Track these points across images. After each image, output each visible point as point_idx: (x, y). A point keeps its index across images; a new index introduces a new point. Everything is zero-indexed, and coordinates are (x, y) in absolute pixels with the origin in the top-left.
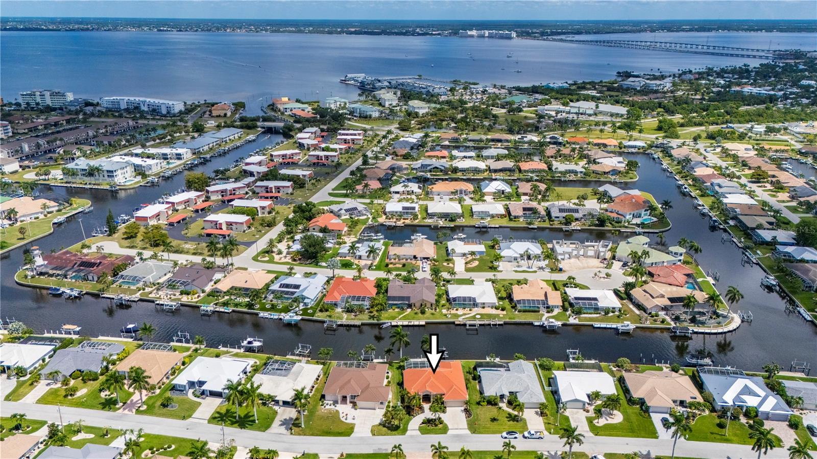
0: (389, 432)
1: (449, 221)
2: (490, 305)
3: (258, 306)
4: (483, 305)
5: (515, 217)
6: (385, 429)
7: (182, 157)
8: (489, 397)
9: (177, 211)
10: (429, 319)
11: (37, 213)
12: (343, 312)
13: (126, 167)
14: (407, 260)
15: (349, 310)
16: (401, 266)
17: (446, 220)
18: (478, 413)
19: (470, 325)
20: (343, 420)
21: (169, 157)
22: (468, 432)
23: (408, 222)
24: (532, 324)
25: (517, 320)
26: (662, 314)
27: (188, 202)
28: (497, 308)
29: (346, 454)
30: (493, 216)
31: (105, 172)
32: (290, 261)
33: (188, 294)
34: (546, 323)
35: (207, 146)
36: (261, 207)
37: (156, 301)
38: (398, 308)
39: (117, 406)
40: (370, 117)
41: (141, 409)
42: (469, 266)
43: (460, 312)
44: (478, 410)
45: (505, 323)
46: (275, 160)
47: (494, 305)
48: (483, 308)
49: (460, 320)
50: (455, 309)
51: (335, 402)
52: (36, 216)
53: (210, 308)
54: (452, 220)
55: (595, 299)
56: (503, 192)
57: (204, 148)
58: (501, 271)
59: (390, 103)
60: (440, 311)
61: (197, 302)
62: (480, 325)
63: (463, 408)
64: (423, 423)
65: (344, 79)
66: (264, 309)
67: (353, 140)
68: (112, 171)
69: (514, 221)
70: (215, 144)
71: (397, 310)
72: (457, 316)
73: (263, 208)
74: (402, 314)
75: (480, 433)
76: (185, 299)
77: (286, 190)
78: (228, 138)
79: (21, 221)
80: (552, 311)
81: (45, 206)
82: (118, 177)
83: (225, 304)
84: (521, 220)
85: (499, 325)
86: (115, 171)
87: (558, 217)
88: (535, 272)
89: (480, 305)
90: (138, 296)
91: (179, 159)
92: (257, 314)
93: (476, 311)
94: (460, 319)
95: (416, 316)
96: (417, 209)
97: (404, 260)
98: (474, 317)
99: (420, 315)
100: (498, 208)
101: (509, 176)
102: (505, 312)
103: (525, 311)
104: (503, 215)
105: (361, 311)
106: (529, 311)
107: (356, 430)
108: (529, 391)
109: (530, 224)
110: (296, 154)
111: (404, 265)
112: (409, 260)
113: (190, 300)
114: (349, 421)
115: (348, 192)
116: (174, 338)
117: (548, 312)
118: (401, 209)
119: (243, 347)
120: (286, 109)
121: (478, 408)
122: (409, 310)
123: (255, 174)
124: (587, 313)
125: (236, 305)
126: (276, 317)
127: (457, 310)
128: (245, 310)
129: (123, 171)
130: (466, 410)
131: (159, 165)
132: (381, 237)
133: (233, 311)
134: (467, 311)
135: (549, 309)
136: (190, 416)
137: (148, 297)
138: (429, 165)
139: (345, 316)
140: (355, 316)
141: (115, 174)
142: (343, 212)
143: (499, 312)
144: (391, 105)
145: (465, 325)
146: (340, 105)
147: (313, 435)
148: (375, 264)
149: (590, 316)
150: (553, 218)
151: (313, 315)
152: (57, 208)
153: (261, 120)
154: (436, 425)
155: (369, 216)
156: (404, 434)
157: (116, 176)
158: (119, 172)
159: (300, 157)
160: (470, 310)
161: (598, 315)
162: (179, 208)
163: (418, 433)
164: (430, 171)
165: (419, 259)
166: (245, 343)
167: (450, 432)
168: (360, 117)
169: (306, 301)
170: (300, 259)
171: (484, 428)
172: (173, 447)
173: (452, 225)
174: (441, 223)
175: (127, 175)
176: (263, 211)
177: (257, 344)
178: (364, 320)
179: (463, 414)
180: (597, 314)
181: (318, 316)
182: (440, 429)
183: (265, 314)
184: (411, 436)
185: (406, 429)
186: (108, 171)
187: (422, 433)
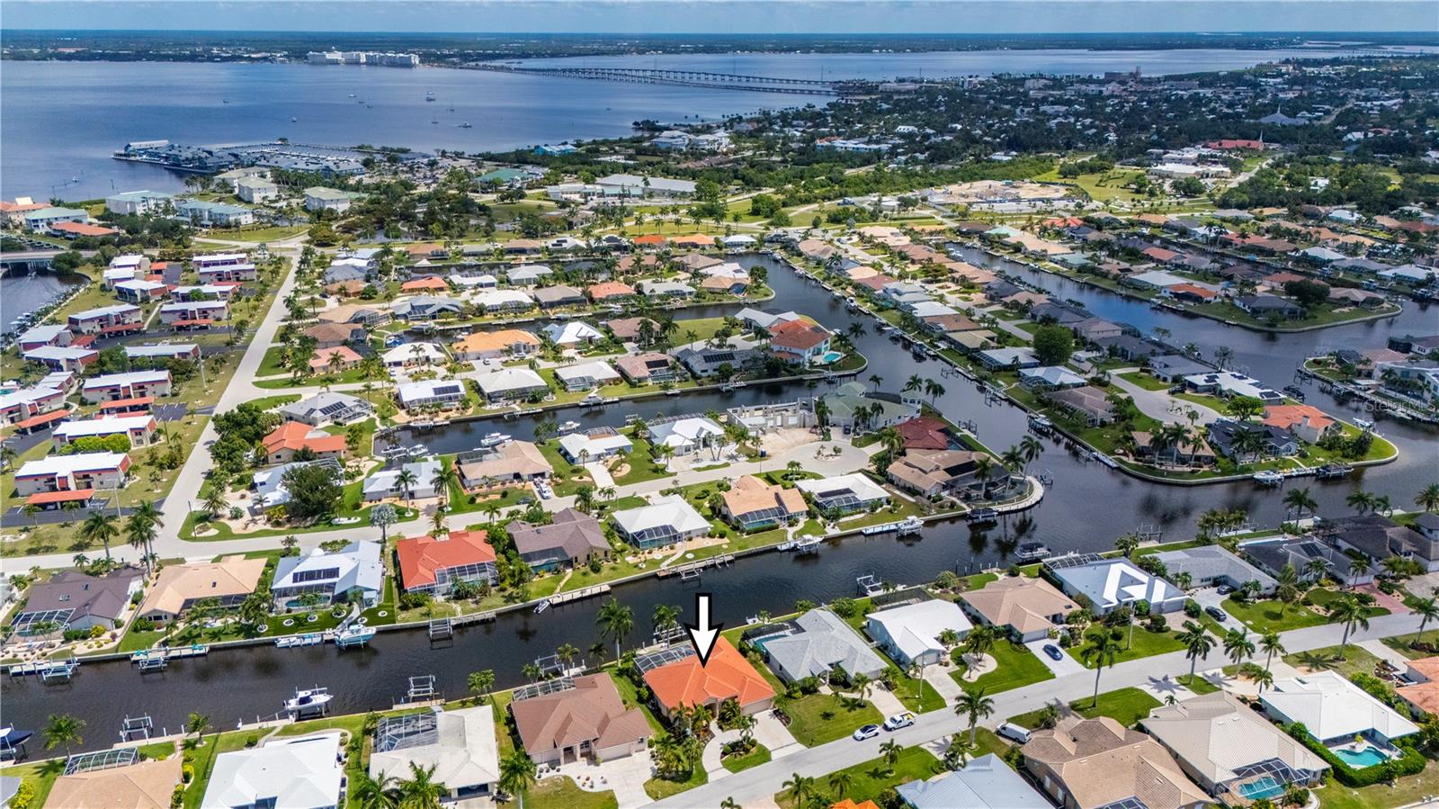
0: (678, 785)
1: (529, 402)
2: (700, 533)
3: (265, 628)
4: (689, 536)
5: (638, 380)
6: (667, 783)
8: (804, 681)
10: (611, 578)
12: (448, 600)
14: (503, 484)
15: (460, 596)
16: (498, 497)
17: (523, 401)
18: (798, 711)
19: (687, 574)
20: (587, 789)
22: (800, 747)
23: (454, 415)
24: (776, 550)
25: (752, 548)
26: (945, 494)
28: (711, 536)
30: (601, 384)
32: (271, 527)
33: (84, 638)
34: (800, 544)
36: (126, 430)
37: (12, 667)
38: (549, 571)
40: (237, 224)
42: (619, 474)
43: (657, 555)
44: (795, 707)
45: (738, 558)
46: (84, 331)
47: (706, 532)
48: (690, 539)
49: (664, 569)
50: (647, 551)
51: (554, 764)
53: (157, 654)
54: (535, 400)
55: (848, 491)
56: (590, 340)
58: (677, 474)
59: (263, 194)
60: (624, 561)
61: (116, 649)
62: (704, 568)
63: (770, 711)
64: (724, 754)
65: (123, 152)
66: (280, 630)
69: (638, 387)
71: (547, 576)
72: (656, 563)
74: (561, 580)
75: (820, 743)
76: (81, 649)
77: (159, 389)
80: (797, 521)
83: (185, 640)
84: (650, 382)
85: (729, 562)
87: (705, 371)
88: (727, 465)
89: (684, 537)
92: (273, 643)
93: (681, 548)
94: (664, 566)
95: (586, 578)
96: (462, 390)
97: (499, 486)
98: (684, 559)
99: (593, 575)
100: (600, 368)
102: (727, 540)
103: (756, 531)
104: (616, 379)
105: (484, 592)
106: (763, 530)
107: (620, 799)
108: (858, 655)
109: (666, 387)
110: (129, 312)
111: (504, 495)
112: (508, 485)
113: (95, 648)
114: (599, 788)
115: (299, 374)
116: (118, 733)
117: (791, 525)
118: (431, 395)
119: (292, 712)
120: (36, 221)
121: (793, 704)
122: (570, 571)
123: (63, 363)
124: (847, 515)
125: (215, 635)
126: (317, 640)
127: (650, 553)
128: (240, 640)
130: (777, 713)
132: (424, 450)
133: (212, 649)
134: (666, 550)
135: (792, 521)
138: (428, 306)
139: (457, 606)
140: (477, 602)
142: (318, 414)
143: (716, 541)
144: (264, 198)
145: (676, 575)
148: (446, 502)
149: (852, 518)
150: (698, 373)
151: (391, 619)
154: (748, 751)
155: (372, 415)
156: (706, 782)
159: (139, 319)
160: (672, 548)
161: (863, 515)
163: (727, 772)
164: (434, 317)
165: (525, 478)
166: (293, 704)
167: (774, 756)
168: (217, 227)
169: (366, 595)
170: (289, 520)
171: (820, 733)
173: (538, 408)
174: (517, 408)
176: (139, 437)
177: (320, 699)
178: (497, 607)
179: (777, 721)
180: (861, 512)
181: (403, 620)
182: (757, 755)
183: (292, 639)
184: (719, 781)
185: (702, 773)
187: (732, 772)
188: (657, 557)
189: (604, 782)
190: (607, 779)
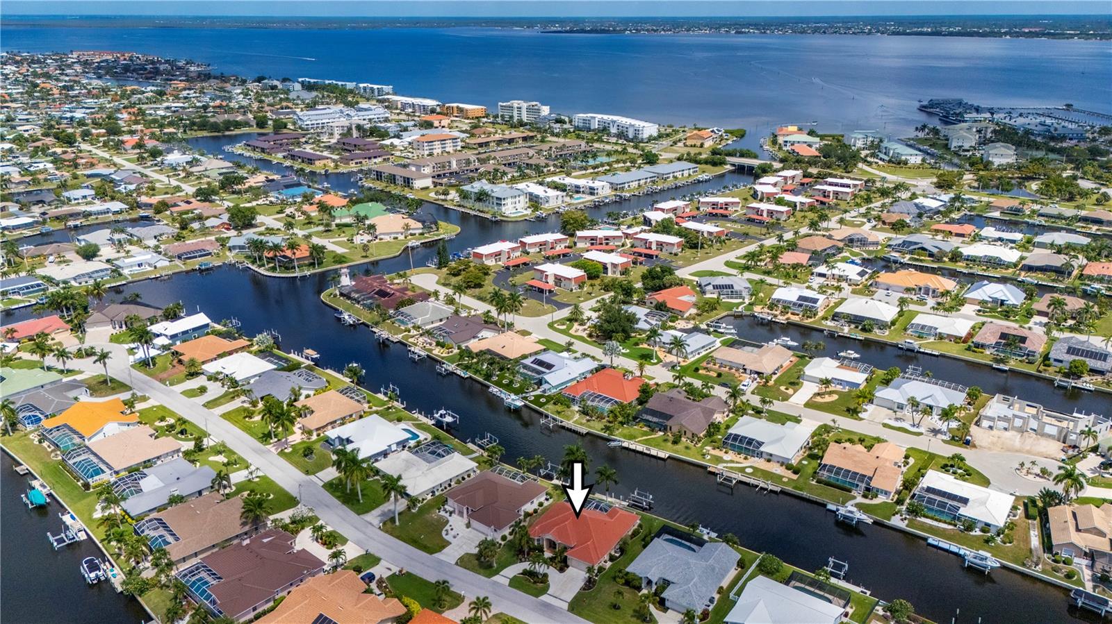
0: (478, 567)
1: (862, 329)
2: (781, 460)
3: (495, 378)
4: (769, 457)
5: (977, 346)
6: (475, 561)
7: (596, 192)
9: (528, 253)
10: (676, 452)
11: (397, 233)
12: (578, 411)
13: (519, 196)
14: (730, 369)
15: (586, 412)
16: (714, 375)
17: (857, 327)
18: (603, 588)
19: (724, 478)
20: (444, 533)
21: (581, 190)
22: (565, 606)
23: (795, 319)
24: (822, 505)
25: (806, 493)
27: (545, 245)
28: (789, 467)
29: (407, 572)
30: (941, 337)
31: (494, 199)
32: (585, 336)
33: (442, 347)
34: (841, 511)
35: (637, 182)
36: (612, 264)
37: (410, 346)
38: (649, 427)
39: (271, 441)
41: (286, 451)
42: (819, 399)
43: (730, 456)
44: (606, 586)
45: (782, 493)
46: (701, 209)
47: (786, 462)
48: (769, 461)
49: (717, 467)
50: (724, 450)
51: (454, 512)
52: (396, 236)
53: (451, 367)
54: (866, 329)
55: (962, 500)
56: (1001, 303)
57: (631, 184)
58: (861, 419)
60: (702, 447)
61: (443, 358)
62: (741, 482)
63: (588, 576)
64: (522, 574)
66: (498, 384)
67: (836, 193)
68: (501, 199)
69: (974, 351)
70: (649, 180)
71: (645, 429)
72: (719, 460)
73: (614, 265)
74: (646, 435)
75: (579, 614)
76: (437, 352)
78: (671, 175)
79: (381, 239)
80: (873, 497)
81: (407, 227)
82: (506, 207)
83: (467, 368)
84: (988, 352)
85: (772, 491)
86: (504, 199)
87: (1061, 361)
88: (920, 434)
89: (764, 455)
90: (399, 337)
91: (592, 194)
92: (488, 387)
93: (752, 461)
94: (720, 466)
95: (663, 444)
96: (819, 303)
97: (727, 369)
98: (742, 470)
99: (669, 444)
100: (962, 325)
101: (1053, 281)
102: (795, 477)
103: (828, 484)
104: (961, 338)
105: (599, 417)
106: (835, 486)
107: (445, 550)
108: (686, 587)
110: (732, 203)
111: (719, 375)
112: (733, 371)
113: (439, 354)
114: (448, 537)
116: (382, 389)
117: (864, 497)
118: (794, 299)
120: (786, 142)
121: (608, 583)
122: (661, 433)
124: (932, 518)
125: (476, 372)
126: (501, 396)
127: (726, 453)
128: (481, 379)
129: (514, 200)
130: (590, 580)
131: (560, 198)
132: (733, 331)
133: (470, 377)
134: (741, 457)
135: (871, 493)
136: (314, 473)
137: (407, 340)
138: (916, 243)
139: (577, 416)
140: (588, 421)
141: (503, 203)
142: (710, 287)
143: (789, 474)
145: (717, 475)
146: (872, 142)
147: (398, 537)
148: (682, 364)
149: (935, 523)
150: (1052, 361)
151: (542, 405)
152: (421, 231)
153: (738, 154)
154: (535, 582)
155: (747, 301)
156: (489, 578)
157: (505, 204)
158: (509, 201)
159: (739, 209)
160: (746, 458)
161: (951, 527)
162: (532, 250)
163: (507, 582)
164: (910, 253)
165: (748, 372)
167: (544, 598)
168: (890, 161)
169: (547, 387)
170: (598, 336)
171: (592, 610)
172: (272, 496)
173: (861, 336)
174: (846, 330)
175: (518, 206)
176: (614, 270)
177: (449, 419)
178: (594, 428)
179: (581, 584)
180: (950, 524)
181: (548, 409)
182: (536, 589)
183: (495, 390)
184: (495, 583)
185: (497, 572)
186: (498, 199)
187: (510, 585)
188: (726, 457)
189: (455, 537)
190: (458, 537)
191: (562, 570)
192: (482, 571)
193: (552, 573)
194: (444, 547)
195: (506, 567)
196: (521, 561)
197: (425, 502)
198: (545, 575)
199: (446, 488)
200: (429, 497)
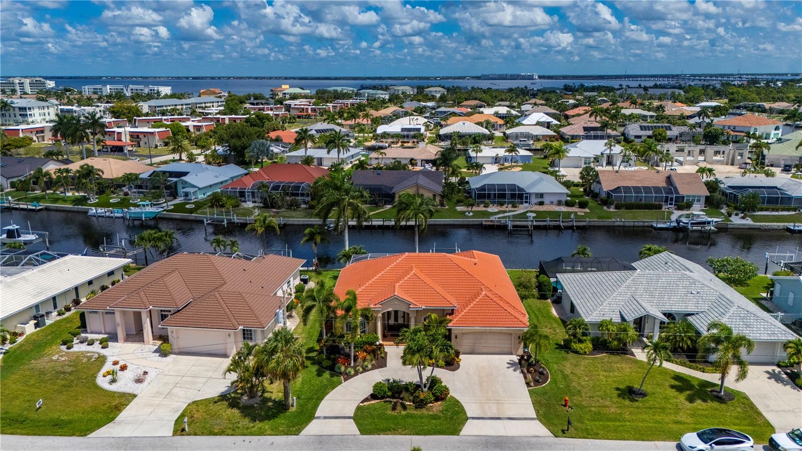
0: (246, 422)
2: (555, 200)
3: (94, 201)
4: (540, 200)
5: (573, 138)
6: (236, 412)
8: (600, 325)
12: (254, 207)
15: (267, 204)
18: (568, 371)
19: (515, 227)
20: (102, 382)
22: (539, 429)
23: (409, 145)
24: (650, 227)
25: (616, 220)
28: (568, 204)
30: (538, 139)
31: (17, 110)
36: (194, 126)
43: (493, 209)
44: (568, 365)
47: (563, 200)
48: (541, 203)
49: (493, 220)
50: (482, 204)
51: (110, 336)
55: (775, 188)
56: (548, 123)
60: (452, 208)
62: (537, 226)
63: (515, 358)
64: (373, 397)
66: (103, 205)
68: (25, 109)
72: (487, 214)
73: (198, 128)
74: (373, 211)
75: (588, 434)
78: (203, 105)
80: (688, 207)
85: (578, 227)
87: (640, 137)
89: (534, 200)
92: (85, 211)
93: (525, 207)
94: (494, 218)
96: (422, 131)
98: (523, 216)
102: (587, 210)
103: (628, 208)
104: (554, 136)
106: (637, 207)
114: (121, 387)
117: (679, 209)
118: (398, 131)
121: (564, 359)
122: (388, 206)
125: (56, 200)
127: (486, 206)
128: (68, 206)
130: (526, 364)
134: (507, 207)
135: (682, 203)
139: (257, 212)
140: (278, 212)
142: (312, 133)
143: (574, 209)
145: (503, 226)
154: (420, 406)
156: (297, 433)
157: (30, 115)
158: (36, 112)
160: (515, 206)
163: (351, 428)
167: (470, 429)
169: (188, 190)
171: (598, 417)
175: (48, 118)
176: (198, 133)
178: (293, 217)
180: (792, 209)
182: (434, 417)
183: (100, 211)
184: (321, 439)
185: (307, 415)
186: (21, 109)
187: (363, 432)
188: (490, 209)
189: (139, 381)
190: (148, 378)
191: (451, 364)
192: (266, 425)
193: (442, 374)
194: (118, 409)
195: (321, 399)
196: (348, 377)
197: (20, 340)
198: (434, 382)
199: (68, 309)
200: (30, 328)
